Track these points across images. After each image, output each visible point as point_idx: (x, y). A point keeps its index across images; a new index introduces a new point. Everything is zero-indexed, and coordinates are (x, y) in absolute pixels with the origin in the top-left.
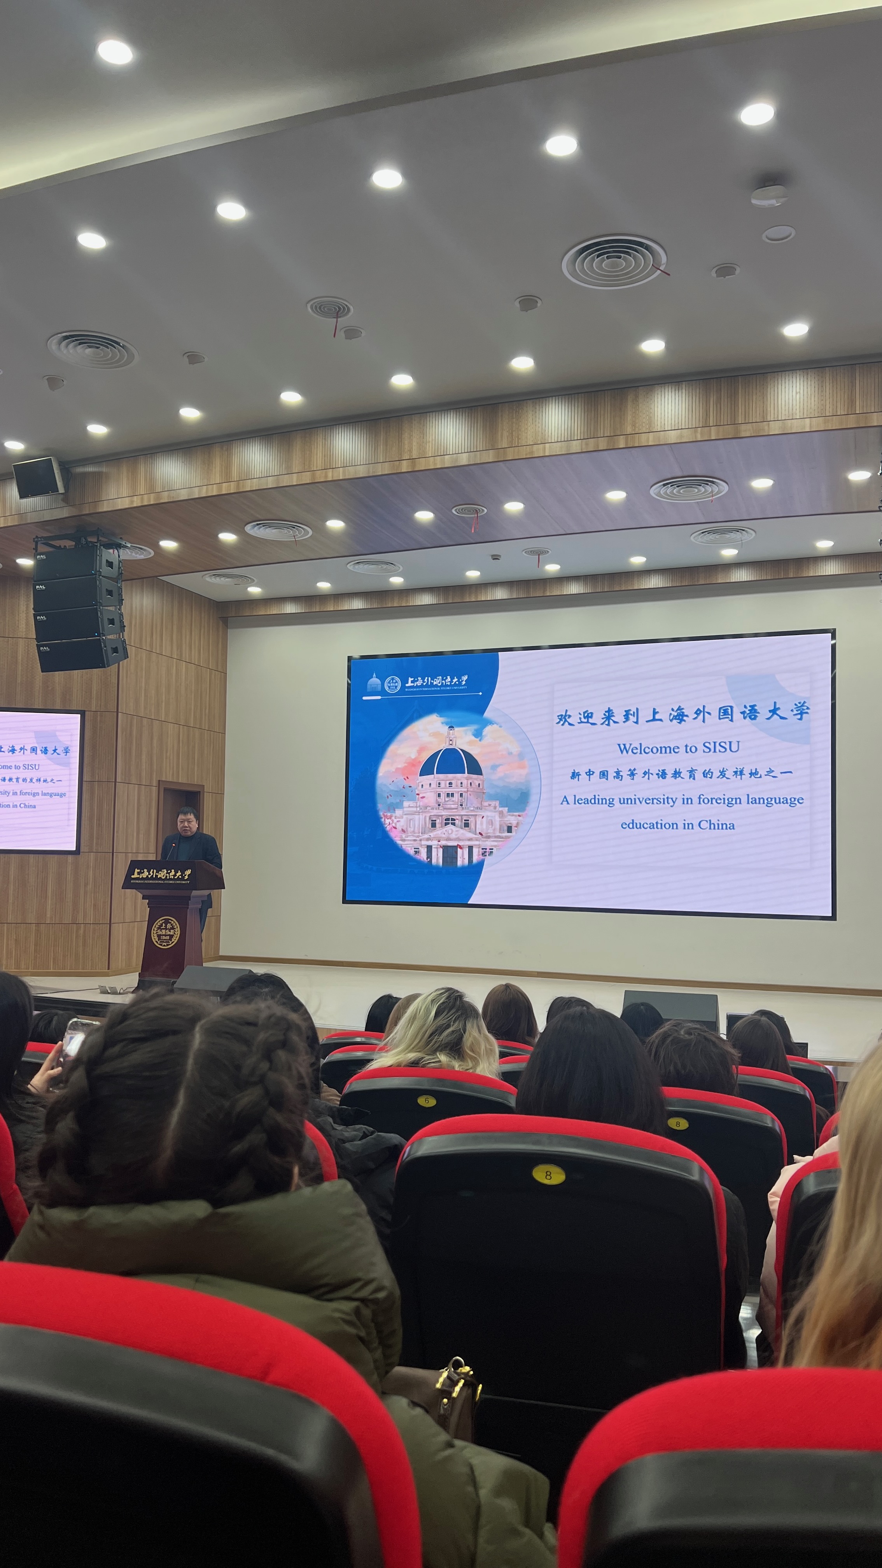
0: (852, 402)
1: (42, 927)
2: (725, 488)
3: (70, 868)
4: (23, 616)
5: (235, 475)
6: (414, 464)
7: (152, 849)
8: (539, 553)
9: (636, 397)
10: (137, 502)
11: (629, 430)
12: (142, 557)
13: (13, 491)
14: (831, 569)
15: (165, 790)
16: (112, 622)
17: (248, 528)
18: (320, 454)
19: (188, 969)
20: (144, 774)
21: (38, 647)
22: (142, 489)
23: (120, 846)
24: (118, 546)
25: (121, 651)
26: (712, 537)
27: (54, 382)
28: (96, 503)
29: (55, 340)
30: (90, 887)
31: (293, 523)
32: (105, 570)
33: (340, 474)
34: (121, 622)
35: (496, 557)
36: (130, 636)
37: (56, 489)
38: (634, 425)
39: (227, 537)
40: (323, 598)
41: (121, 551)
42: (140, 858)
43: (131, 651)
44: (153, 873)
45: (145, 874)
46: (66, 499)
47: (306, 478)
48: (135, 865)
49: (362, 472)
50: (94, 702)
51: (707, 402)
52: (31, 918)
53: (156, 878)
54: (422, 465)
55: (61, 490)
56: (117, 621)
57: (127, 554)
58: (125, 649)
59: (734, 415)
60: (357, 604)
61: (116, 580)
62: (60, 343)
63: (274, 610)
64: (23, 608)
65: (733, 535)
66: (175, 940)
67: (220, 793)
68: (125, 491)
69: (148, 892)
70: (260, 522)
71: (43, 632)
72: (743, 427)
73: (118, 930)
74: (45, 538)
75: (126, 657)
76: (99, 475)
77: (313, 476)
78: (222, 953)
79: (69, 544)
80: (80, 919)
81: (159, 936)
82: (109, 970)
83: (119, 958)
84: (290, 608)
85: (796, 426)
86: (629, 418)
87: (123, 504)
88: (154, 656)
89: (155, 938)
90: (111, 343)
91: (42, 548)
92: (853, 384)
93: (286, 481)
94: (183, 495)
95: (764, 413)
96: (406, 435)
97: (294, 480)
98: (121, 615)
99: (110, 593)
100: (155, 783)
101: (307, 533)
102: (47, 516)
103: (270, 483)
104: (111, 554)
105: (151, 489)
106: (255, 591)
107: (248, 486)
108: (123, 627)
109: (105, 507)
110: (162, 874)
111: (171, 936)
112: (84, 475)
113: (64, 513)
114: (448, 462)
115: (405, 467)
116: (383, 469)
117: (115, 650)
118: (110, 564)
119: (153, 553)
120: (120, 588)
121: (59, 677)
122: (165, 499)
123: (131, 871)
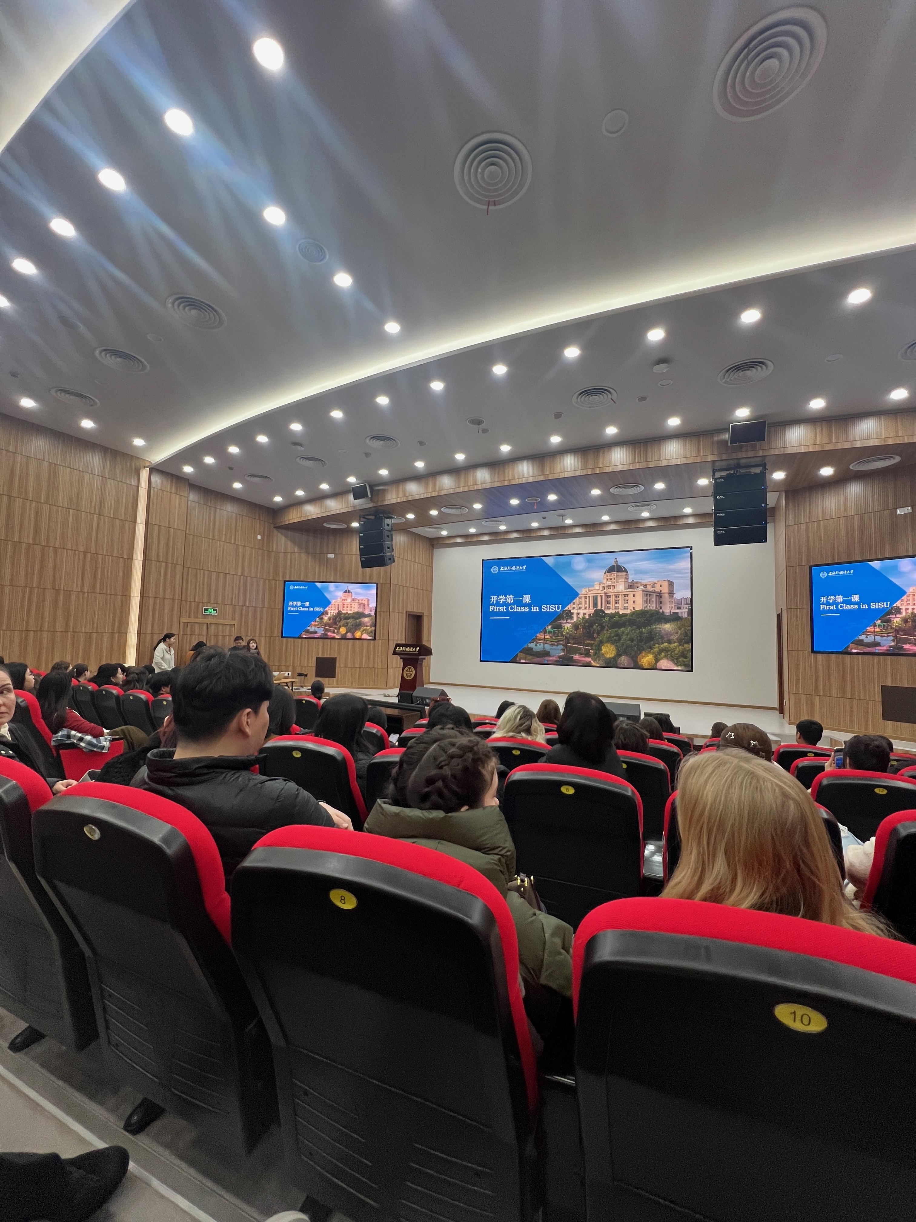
0: (699, 451)
1: (362, 669)
2: (642, 488)
3: (372, 646)
4: (355, 546)
5: (437, 489)
6: (510, 482)
7: (404, 639)
8: (562, 516)
9: (604, 453)
10: (399, 500)
11: (601, 466)
12: (400, 522)
13: (351, 497)
14: (690, 521)
15: (409, 615)
16: (389, 548)
17: (442, 509)
18: (471, 479)
19: (418, 688)
20: (400, 608)
21: (361, 558)
22: (401, 495)
23: (391, 637)
24: (391, 518)
25: (392, 559)
26: (637, 508)
27: (367, 455)
28: (384, 500)
29: (368, 439)
30: (379, 654)
31: (460, 507)
32: (386, 527)
33: (480, 487)
34: (392, 548)
35: (544, 518)
36: (396, 553)
37: (367, 496)
38: (603, 464)
39: (434, 513)
40: (472, 536)
41: (392, 520)
42: (399, 642)
43: (396, 559)
44: (404, 648)
45: (401, 649)
46: (371, 499)
47: (466, 489)
48: (397, 645)
49: (488, 486)
50: (381, 580)
51: (635, 451)
52: (357, 666)
53: (405, 651)
54: (513, 482)
55: (370, 496)
56: (391, 548)
57: (393, 521)
58: (394, 559)
59: (647, 458)
60: (486, 538)
61: (390, 531)
62: (370, 440)
63: (452, 541)
64: (354, 542)
65: (647, 507)
66: (413, 676)
67: (430, 616)
68: (394, 496)
69: (402, 656)
70: (447, 506)
71: (362, 552)
72: (650, 463)
73: (391, 671)
74: (364, 515)
75: (394, 562)
76: (384, 490)
77: (469, 488)
78: (431, 681)
79: (373, 517)
80: (376, 666)
81: (407, 674)
82: (387, 687)
83: (390, 684)
84: (459, 540)
85: (674, 462)
86: (601, 460)
87: (394, 501)
88: (405, 561)
89: (405, 675)
90: (389, 439)
91: (362, 519)
92: (699, 442)
93: (457, 490)
94: (417, 497)
95: (660, 457)
96: (507, 471)
97: (461, 490)
98: (392, 545)
99: (388, 536)
100: (405, 612)
101: (466, 510)
102: (364, 507)
103: (452, 491)
104: (388, 521)
105: (405, 495)
106: (444, 533)
107: (443, 493)
108: (393, 550)
109: (386, 503)
110: (408, 649)
111: (411, 674)
112: (379, 490)
113: (371, 505)
114: (524, 481)
115: (506, 483)
116: (497, 484)
117: (390, 559)
118: (388, 525)
119: (405, 520)
120: (392, 535)
121: (368, 570)
122: (410, 499)
123: (396, 648)
